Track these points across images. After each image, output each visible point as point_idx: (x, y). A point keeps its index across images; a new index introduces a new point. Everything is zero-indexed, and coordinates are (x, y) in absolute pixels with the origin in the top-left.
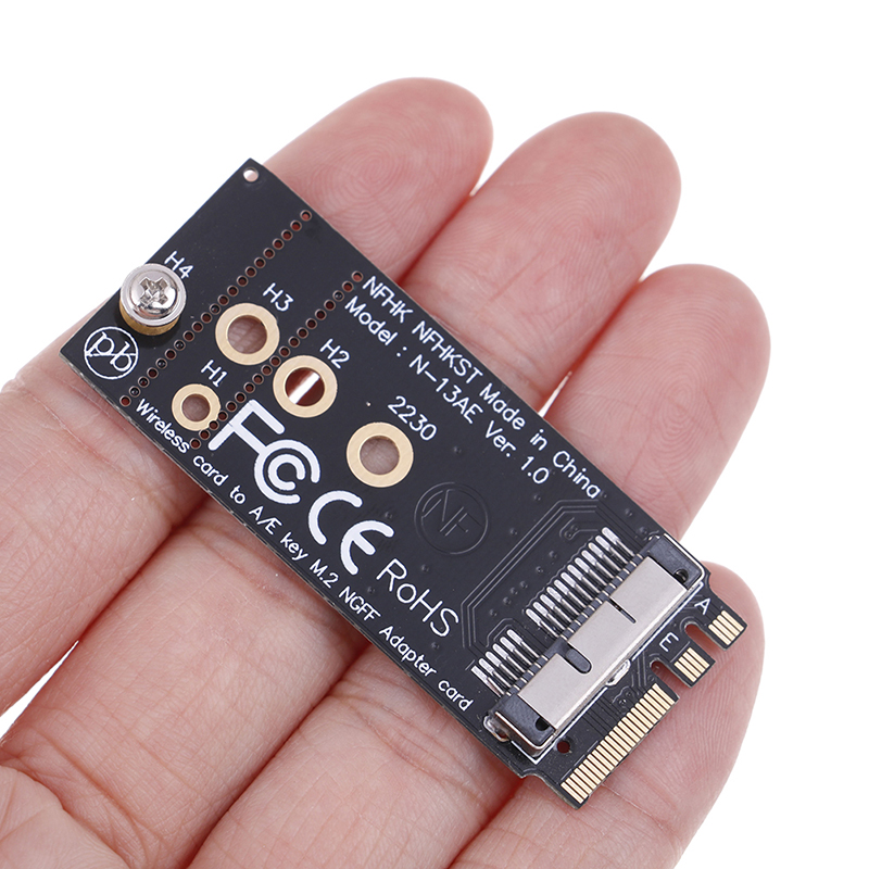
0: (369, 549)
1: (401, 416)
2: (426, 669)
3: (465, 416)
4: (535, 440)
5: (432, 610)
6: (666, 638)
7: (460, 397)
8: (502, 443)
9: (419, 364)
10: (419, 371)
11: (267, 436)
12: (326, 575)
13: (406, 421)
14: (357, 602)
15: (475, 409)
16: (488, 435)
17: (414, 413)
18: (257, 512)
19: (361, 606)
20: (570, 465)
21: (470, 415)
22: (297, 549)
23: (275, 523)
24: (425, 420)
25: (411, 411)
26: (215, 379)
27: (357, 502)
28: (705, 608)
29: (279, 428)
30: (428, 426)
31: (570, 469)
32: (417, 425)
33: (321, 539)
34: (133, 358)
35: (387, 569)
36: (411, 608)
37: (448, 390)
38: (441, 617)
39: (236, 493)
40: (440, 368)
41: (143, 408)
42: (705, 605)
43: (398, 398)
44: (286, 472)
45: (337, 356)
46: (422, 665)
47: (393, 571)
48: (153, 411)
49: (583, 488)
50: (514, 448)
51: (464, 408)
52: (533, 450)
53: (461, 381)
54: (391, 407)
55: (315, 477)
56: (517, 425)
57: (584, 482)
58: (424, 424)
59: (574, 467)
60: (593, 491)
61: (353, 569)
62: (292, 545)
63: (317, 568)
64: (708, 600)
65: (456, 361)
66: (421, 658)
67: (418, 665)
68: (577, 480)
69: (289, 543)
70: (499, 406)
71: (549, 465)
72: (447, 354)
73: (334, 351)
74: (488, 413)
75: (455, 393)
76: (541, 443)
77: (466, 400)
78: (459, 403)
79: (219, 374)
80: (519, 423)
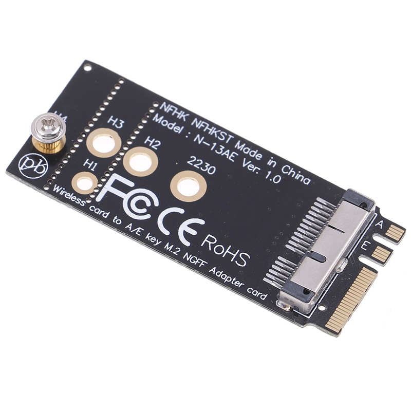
0: (194, 232)
1: (195, 166)
2: (239, 284)
3: (230, 159)
4: (269, 163)
5: (235, 255)
6: (364, 244)
7: (224, 151)
8: (252, 168)
9: (199, 139)
10: (200, 142)
11: (126, 189)
12: (173, 249)
13: (198, 168)
14: (194, 259)
15: (234, 155)
16: (244, 165)
17: (202, 163)
18: (130, 226)
19: (196, 261)
20: (291, 171)
21: (232, 158)
22: (155, 240)
23: (140, 230)
24: (208, 165)
25: (200, 162)
26: (92, 167)
27: (182, 211)
28: (381, 225)
29: (131, 184)
30: (211, 167)
31: (292, 173)
32: (205, 168)
33: (167, 233)
34: (46, 166)
35: (206, 240)
36: (223, 256)
37: (218, 148)
38: (241, 258)
39: (116, 220)
40: (210, 139)
41: (57, 189)
42: (380, 224)
43: (191, 157)
44: (140, 204)
45: (154, 144)
46: (236, 282)
47: (209, 240)
48: (62, 189)
49: (301, 181)
50: (259, 169)
51: (228, 155)
52: (270, 168)
53: (223, 143)
54: (189, 162)
55: (157, 204)
56: (258, 158)
57: (301, 178)
58: (209, 167)
59: (294, 172)
60: (307, 181)
61: (187, 244)
62: (152, 239)
63: (168, 247)
64: (382, 221)
65: (219, 134)
66: (234, 279)
67: (234, 283)
68: (297, 177)
69: (150, 238)
70: (246, 150)
71: (281, 174)
72: (212, 131)
73: (152, 142)
74: (241, 155)
75: (221, 149)
76: (273, 164)
77: (228, 151)
78: (224, 153)
79: (93, 165)
80: (259, 157)
